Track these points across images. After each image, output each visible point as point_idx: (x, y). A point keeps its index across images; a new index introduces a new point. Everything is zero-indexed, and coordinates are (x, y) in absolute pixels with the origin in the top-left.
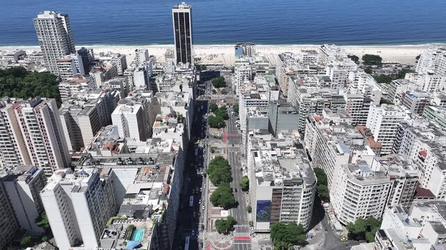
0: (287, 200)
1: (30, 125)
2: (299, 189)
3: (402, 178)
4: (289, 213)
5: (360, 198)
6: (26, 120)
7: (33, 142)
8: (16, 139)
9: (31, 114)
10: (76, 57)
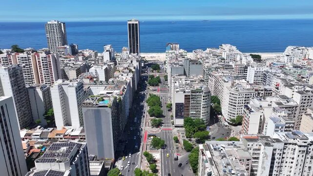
0: (193, 103)
1: (43, 65)
2: (200, 95)
3: (262, 90)
4: (195, 112)
5: (237, 102)
6: (41, 62)
7: (43, 76)
8: (34, 75)
9: (45, 58)
10: (68, 47)
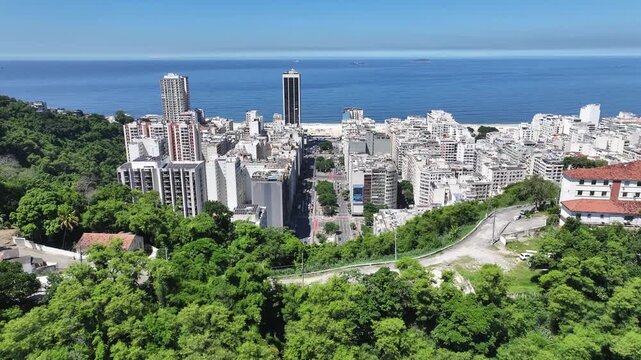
0: (375, 185)
1: (183, 138)
2: (383, 175)
4: (377, 197)
6: (180, 134)
9: (185, 129)
10: (194, 114)
